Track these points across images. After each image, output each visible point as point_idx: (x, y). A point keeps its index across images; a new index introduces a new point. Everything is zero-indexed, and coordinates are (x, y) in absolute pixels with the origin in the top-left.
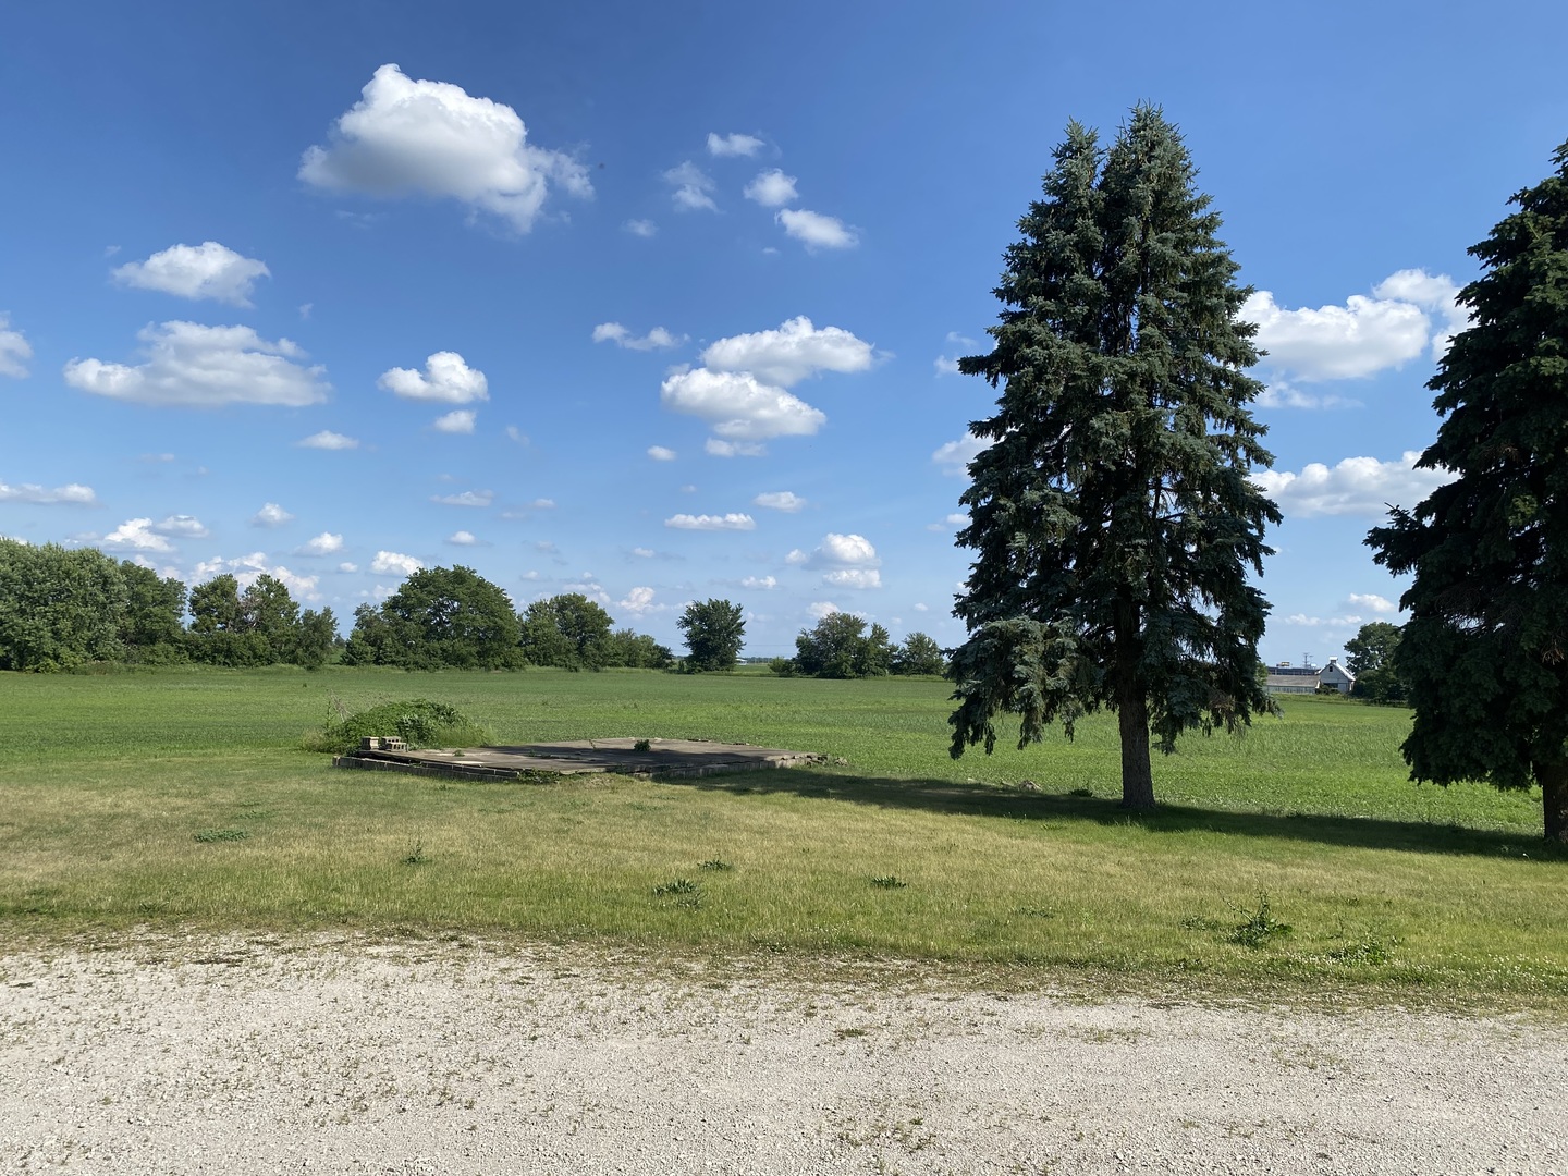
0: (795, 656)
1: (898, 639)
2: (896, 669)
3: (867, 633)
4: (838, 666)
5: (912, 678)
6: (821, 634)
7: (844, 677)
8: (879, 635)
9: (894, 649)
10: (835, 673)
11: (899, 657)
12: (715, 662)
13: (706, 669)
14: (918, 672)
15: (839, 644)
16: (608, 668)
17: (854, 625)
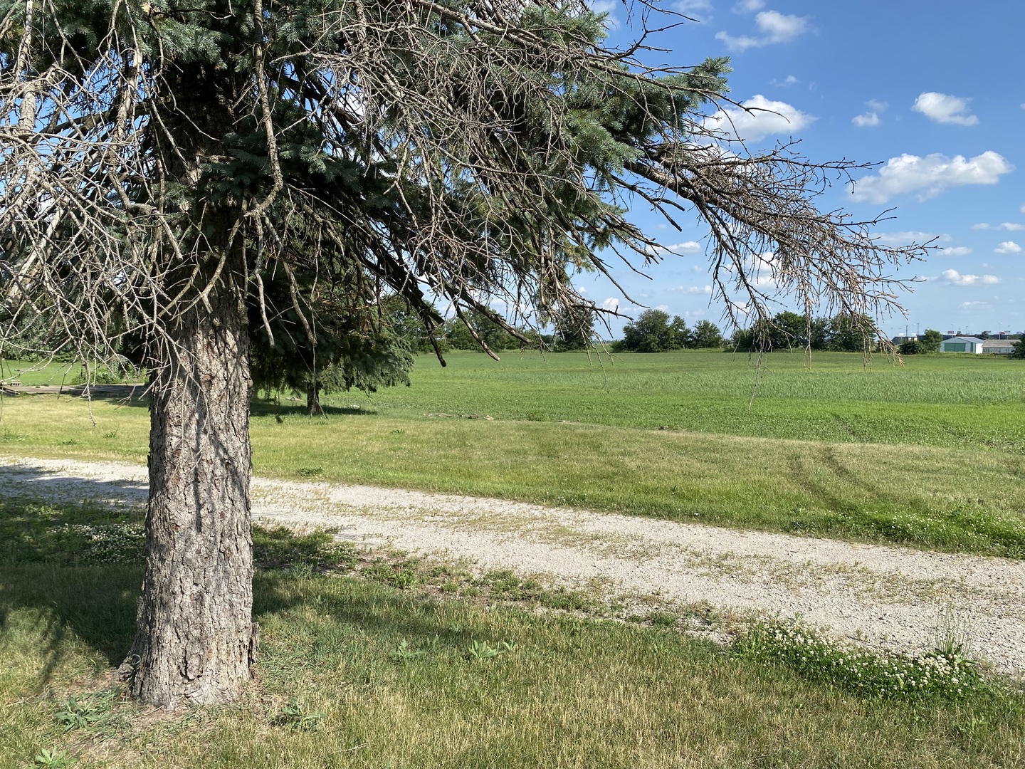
0: (623, 339)
1: (691, 326)
2: (689, 345)
3: (670, 322)
4: (648, 344)
5: (697, 350)
6: (640, 324)
7: (653, 352)
8: (679, 322)
9: (688, 331)
10: (647, 349)
11: (691, 337)
12: (575, 344)
13: (569, 349)
14: (703, 346)
15: (652, 329)
16: (505, 350)
17: (662, 317)
